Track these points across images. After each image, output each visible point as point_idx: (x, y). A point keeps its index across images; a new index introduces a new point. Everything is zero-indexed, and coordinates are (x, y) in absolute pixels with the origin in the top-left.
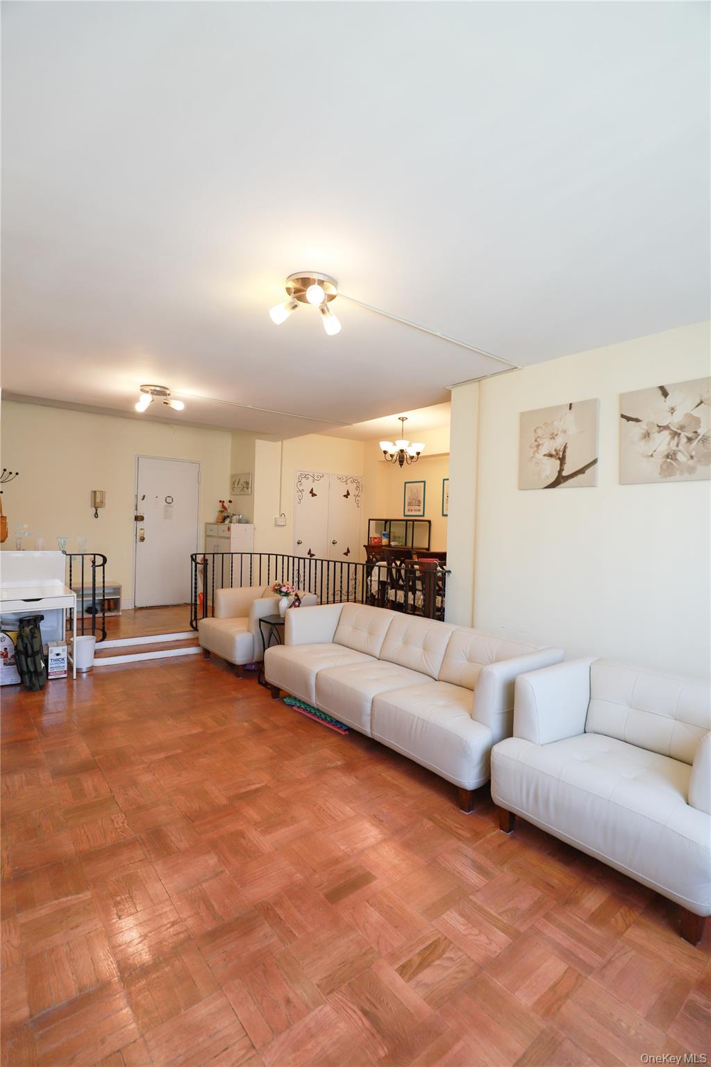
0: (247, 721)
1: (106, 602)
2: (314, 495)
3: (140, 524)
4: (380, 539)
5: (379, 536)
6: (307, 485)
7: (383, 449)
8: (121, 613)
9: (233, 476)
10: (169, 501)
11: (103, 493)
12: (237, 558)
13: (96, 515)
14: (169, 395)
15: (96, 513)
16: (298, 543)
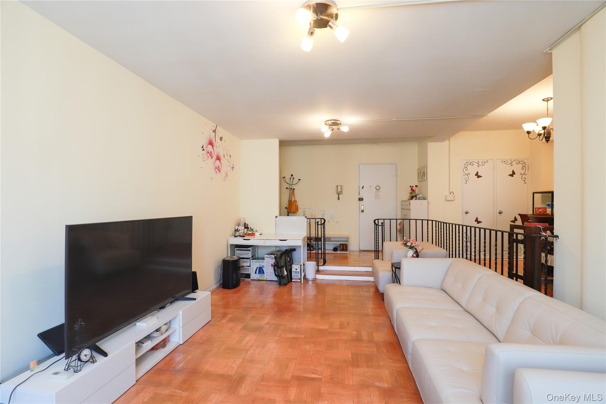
0: (357, 331)
1: (341, 245)
2: (479, 177)
3: (361, 202)
4: (545, 209)
5: (545, 206)
6: (472, 170)
7: (526, 130)
8: (348, 253)
9: (418, 169)
10: (378, 188)
11: (341, 187)
12: (413, 222)
13: (339, 198)
14: (340, 124)
15: (339, 197)
16: (466, 213)
